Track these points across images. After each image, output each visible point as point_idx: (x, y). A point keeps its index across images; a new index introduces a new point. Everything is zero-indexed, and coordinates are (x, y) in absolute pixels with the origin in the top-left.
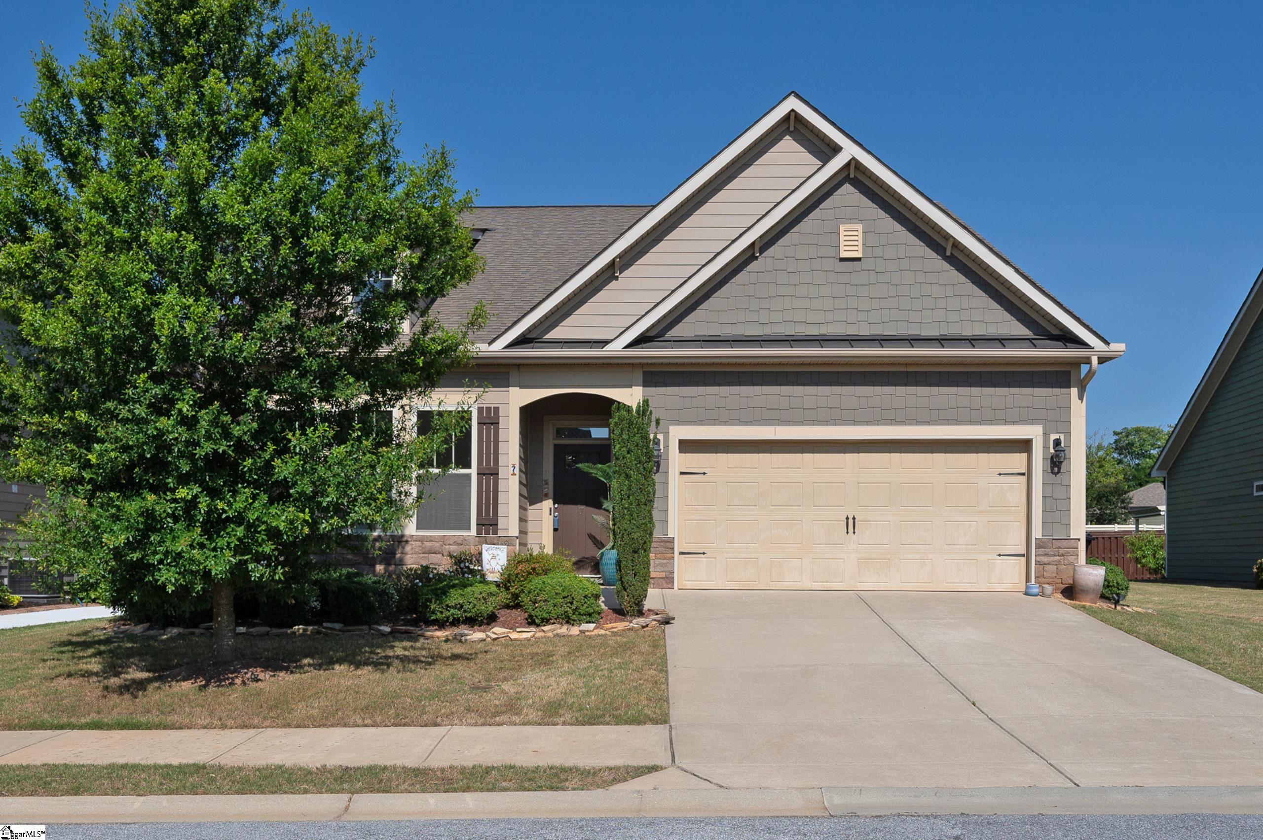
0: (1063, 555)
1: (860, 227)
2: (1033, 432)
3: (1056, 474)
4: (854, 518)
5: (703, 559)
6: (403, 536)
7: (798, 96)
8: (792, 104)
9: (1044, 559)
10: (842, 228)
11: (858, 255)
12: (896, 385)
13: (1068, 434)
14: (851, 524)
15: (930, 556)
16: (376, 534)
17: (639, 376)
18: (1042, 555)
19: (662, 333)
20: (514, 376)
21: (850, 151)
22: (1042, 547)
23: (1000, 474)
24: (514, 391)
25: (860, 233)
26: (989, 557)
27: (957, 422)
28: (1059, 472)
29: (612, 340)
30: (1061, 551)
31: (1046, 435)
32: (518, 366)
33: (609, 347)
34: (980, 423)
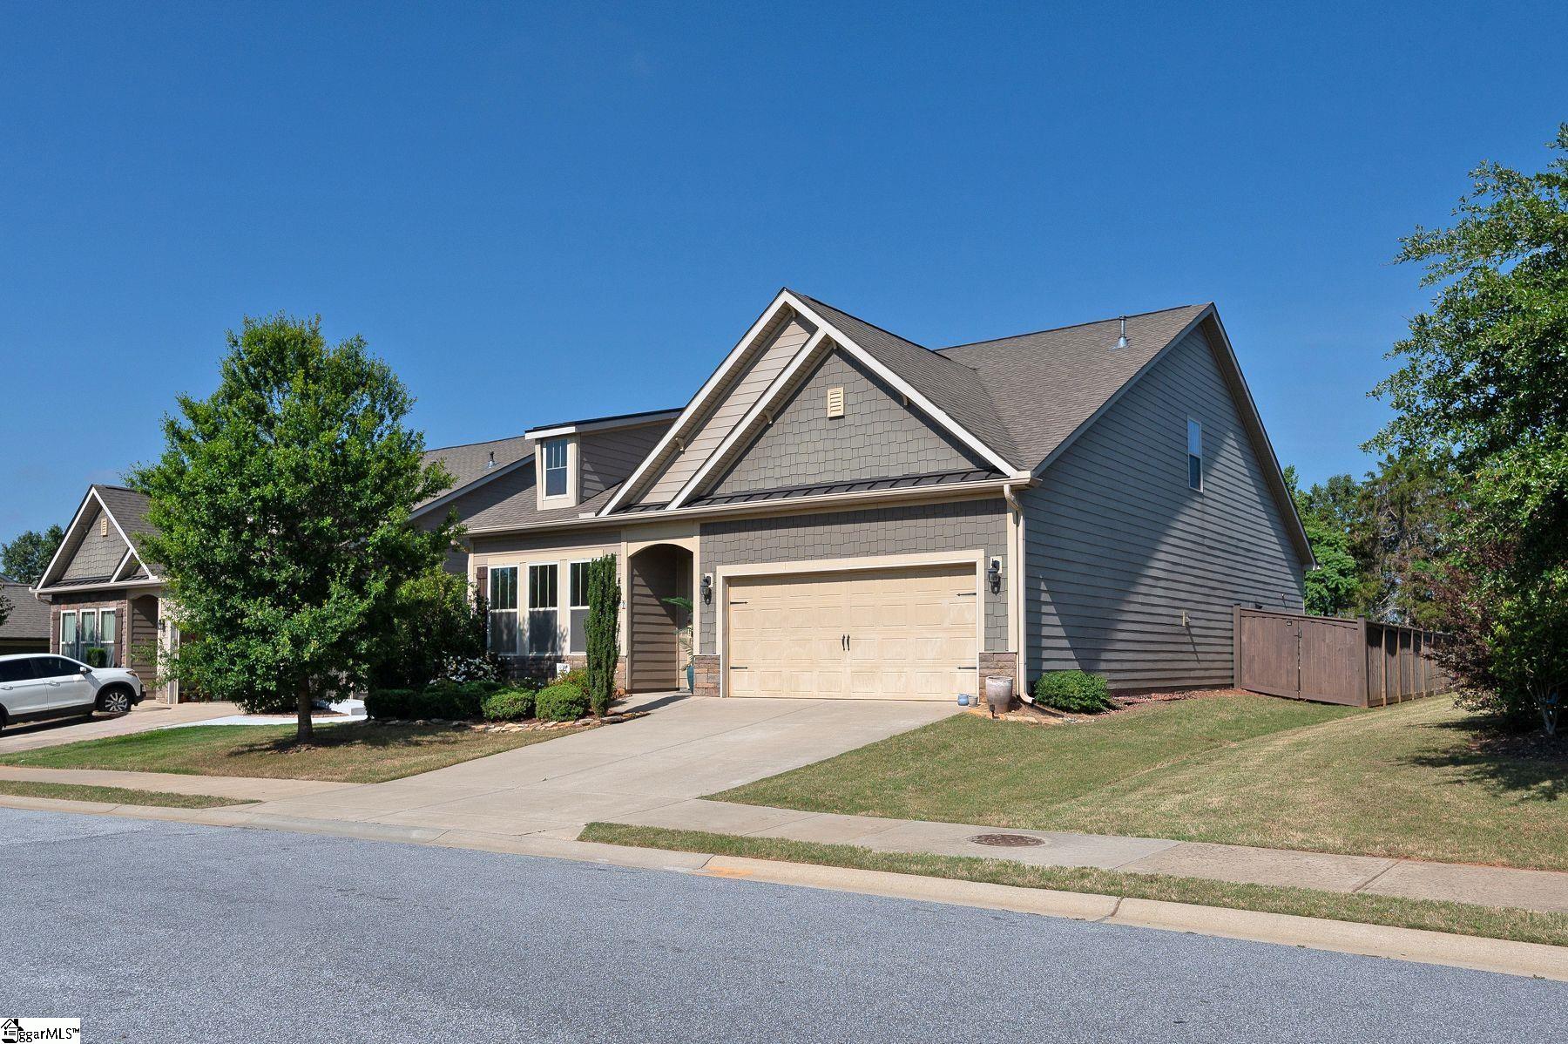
0: (1001, 668)
1: (841, 390)
2: (976, 556)
3: (996, 593)
4: (849, 637)
5: (745, 673)
6: (561, 656)
7: (788, 291)
8: (786, 297)
9: (986, 671)
10: (829, 392)
11: (841, 413)
12: (870, 522)
13: (1005, 556)
14: (846, 641)
15: (905, 670)
16: (547, 655)
17: (697, 528)
18: (984, 668)
19: (711, 492)
20: (624, 534)
21: (825, 328)
22: (984, 661)
23: (959, 595)
24: (624, 544)
25: (842, 395)
26: (949, 669)
27: (916, 550)
28: (998, 591)
29: (670, 502)
30: (1000, 664)
31: (987, 557)
32: (625, 526)
33: (668, 508)
34: (934, 550)
